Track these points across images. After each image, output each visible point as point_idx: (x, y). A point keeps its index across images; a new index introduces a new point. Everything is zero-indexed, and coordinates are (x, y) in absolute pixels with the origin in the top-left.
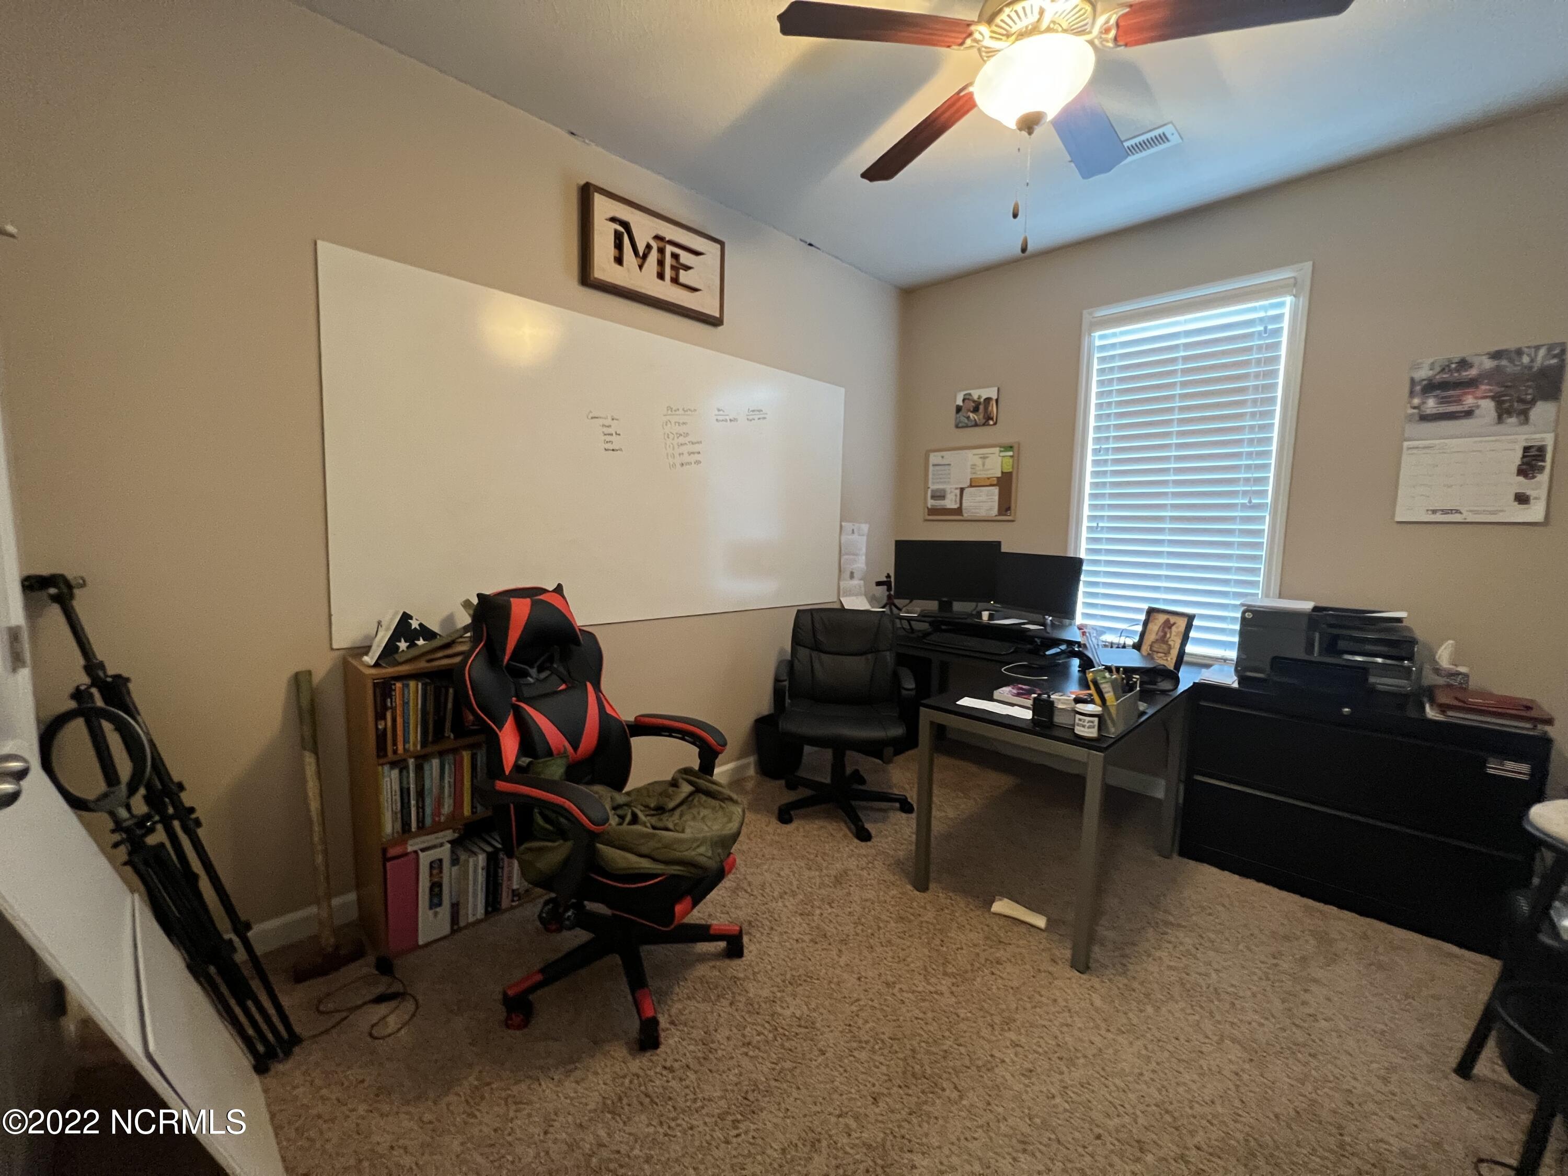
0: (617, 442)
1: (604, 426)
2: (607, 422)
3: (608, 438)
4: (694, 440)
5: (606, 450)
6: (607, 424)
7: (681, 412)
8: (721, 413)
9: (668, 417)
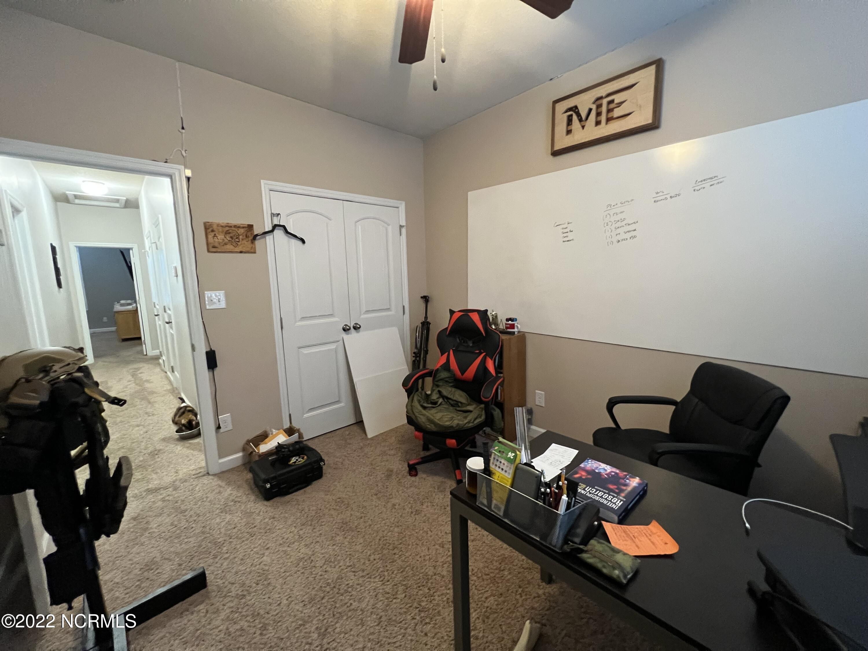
0: (571, 236)
1: (563, 229)
2: (565, 226)
3: (565, 235)
4: (630, 222)
5: (564, 241)
6: (565, 227)
7: (620, 205)
8: (661, 194)
9: (608, 212)
